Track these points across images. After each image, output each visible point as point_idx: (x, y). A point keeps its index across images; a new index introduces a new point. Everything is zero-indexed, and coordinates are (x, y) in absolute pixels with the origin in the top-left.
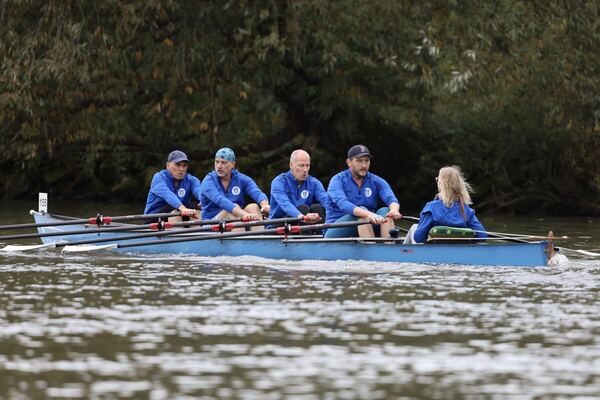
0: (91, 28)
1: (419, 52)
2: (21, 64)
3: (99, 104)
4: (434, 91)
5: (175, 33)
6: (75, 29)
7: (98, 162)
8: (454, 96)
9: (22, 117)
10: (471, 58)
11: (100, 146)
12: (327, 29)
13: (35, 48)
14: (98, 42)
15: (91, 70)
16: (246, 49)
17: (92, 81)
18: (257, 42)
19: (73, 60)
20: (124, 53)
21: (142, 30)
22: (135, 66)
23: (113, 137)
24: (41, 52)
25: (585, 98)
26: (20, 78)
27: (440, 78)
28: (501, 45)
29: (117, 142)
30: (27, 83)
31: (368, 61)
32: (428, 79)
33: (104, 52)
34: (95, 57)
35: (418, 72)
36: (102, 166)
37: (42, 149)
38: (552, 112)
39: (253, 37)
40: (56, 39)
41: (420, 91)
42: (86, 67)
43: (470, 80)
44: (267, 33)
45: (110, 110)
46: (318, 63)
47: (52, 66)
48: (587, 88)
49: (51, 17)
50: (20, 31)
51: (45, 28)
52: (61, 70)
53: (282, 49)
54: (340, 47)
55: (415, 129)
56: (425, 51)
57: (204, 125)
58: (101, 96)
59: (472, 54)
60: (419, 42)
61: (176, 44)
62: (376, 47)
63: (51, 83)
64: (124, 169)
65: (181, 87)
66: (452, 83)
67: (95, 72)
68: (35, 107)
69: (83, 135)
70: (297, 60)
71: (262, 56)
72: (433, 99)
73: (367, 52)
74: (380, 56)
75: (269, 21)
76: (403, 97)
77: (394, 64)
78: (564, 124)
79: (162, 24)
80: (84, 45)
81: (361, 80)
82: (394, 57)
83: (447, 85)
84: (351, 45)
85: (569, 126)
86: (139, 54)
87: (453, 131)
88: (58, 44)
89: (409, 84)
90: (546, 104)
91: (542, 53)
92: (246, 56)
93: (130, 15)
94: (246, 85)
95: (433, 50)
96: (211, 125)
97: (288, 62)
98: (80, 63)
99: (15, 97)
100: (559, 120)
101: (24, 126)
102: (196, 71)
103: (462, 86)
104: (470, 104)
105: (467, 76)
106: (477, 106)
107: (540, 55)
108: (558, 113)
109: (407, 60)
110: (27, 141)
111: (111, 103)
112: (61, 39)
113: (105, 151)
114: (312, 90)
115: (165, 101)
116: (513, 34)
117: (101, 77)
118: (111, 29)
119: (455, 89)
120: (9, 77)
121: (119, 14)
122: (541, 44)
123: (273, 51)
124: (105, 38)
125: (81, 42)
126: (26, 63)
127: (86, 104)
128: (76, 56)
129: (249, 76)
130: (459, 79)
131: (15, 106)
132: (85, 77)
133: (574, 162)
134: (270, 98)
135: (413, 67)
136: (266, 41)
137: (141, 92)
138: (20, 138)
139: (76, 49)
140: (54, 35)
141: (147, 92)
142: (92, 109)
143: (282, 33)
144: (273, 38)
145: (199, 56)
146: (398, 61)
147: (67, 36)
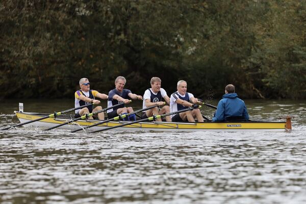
0: (54, 34)
1: (176, 40)
2: (29, 49)
3: (57, 62)
4: (182, 54)
5: (85, 35)
6: (48, 35)
7: (58, 84)
8: (190, 56)
9: (29, 68)
10: (195, 42)
11: (59, 78)
12: (142, 32)
13: (34, 43)
14: (57, 40)
15: (54, 50)
16: (112, 41)
17: (55, 54)
18: (116, 38)
19: (48, 47)
20: (67, 43)
21: (73, 34)
22: (71, 48)
23: (63, 75)
24: (36, 44)
25: (237, 55)
26: (28, 54)
27: (185, 49)
28: (206, 37)
29: (65, 77)
30: (31, 56)
31: (157, 44)
32: (180, 50)
33: (59, 43)
34: (56, 45)
35: (176, 48)
36: (60, 85)
37: (37, 80)
38: (226, 61)
39: (114, 36)
40: (41, 39)
41: (177, 54)
42: (53, 49)
43: (195, 50)
44: (119, 34)
45: (62, 65)
46: (139, 45)
47: (39, 49)
48: (238, 52)
49: (39, 31)
50: (28, 37)
51: (38, 35)
52: (43, 51)
53: (126, 40)
54: (147, 39)
55: (176, 68)
56: (178, 40)
57: (97, 69)
58: (59, 59)
59: (196, 40)
60: (176, 36)
61: (86, 39)
62: (160, 39)
63: (40, 55)
64: (68, 86)
65: (88, 56)
66: (189, 51)
67: (56, 51)
68: (34, 64)
69: (52, 74)
70: (131, 44)
71: (118, 43)
72: (182, 57)
73: (157, 40)
74: (162, 42)
75: (120, 30)
76: (171, 57)
77: (167, 44)
78: (231, 65)
79: (80, 32)
80: (52, 41)
81: (155, 50)
82: (167, 42)
83: (187, 52)
84: (151, 38)
85: (232, 66)
86: (72, 44)
87: (190, 69)
88: (42, 41)
89: (173, 52)
90: (223, 58)
91: (221, 39)
92: (112, 43)
93: (68, 29)
94: (113, 54)
95: (181, 39)
96: (100, 69)
97: (128, 45)
98: (50, 47)
99: (27, 61)
100: (228, 63)
101: (31, 72)
102: (93, 49)
103: (193, 52)
104: (196, 59)
105: (194, 48)
106: (198, 59)
107: (220, 40)
108: (228, 61)
109: (172, 43)
110: (32, 77)
111: (62, 62)
112: (43, 39)
113: (61, 80)
114: (137, 55)
115: (83, 61)
116: (210, 32)
117: (58, 53)
118: (62, 34)
119: (190, 53)
120: (24, 54)
121: (64, 29)
122: (221, 36)
123: (122, 41)
124: (59, 38)
125: (51, 39)
126: (30, 48)
127: (53, 63)
128: (49, 45)
129: (114, 51)
130: (191, 49)
131: (27, 64)
132: (52, 52)
133: (234, 79)
134: (122, 58)
135: (174, 46)
136: (120, 37)
137: (73, 57)
138: (29, 76)
139: (49, 42)
140: (40, 37)
141: (76, 57)
142: (55, 65)
143: (125, 34)
144: (122, 36)
145: (95, 44)
146: (169, 43)
147: (45, 37)
